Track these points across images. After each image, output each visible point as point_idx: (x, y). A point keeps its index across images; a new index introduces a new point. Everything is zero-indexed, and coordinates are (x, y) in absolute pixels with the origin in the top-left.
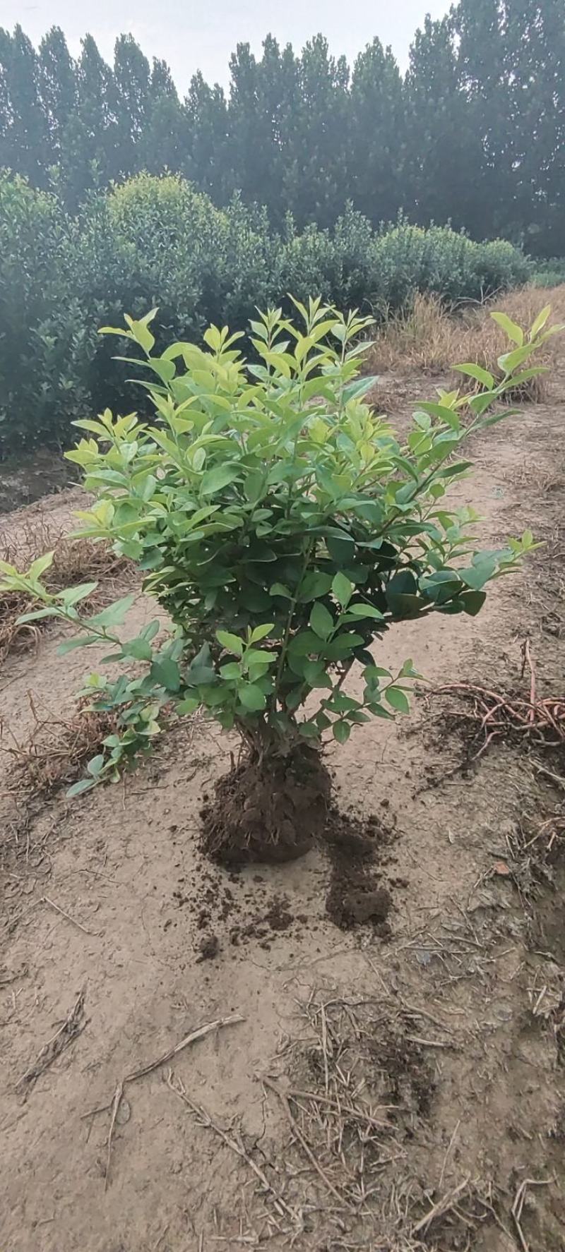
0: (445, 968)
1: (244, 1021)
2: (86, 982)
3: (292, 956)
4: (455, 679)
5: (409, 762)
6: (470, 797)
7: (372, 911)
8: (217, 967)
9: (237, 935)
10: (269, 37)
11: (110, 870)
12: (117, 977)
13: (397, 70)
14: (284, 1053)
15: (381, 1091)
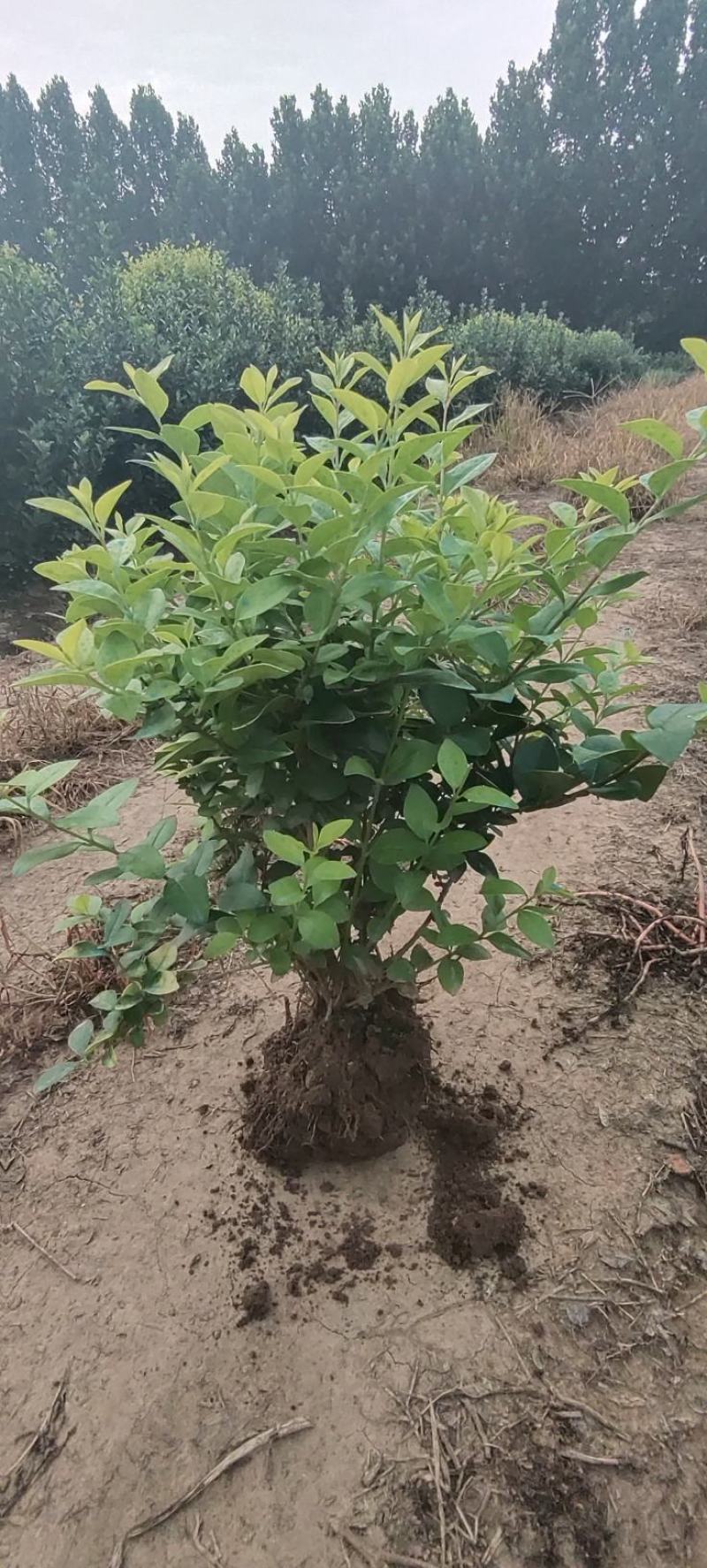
0: (610, 1329)
1: (310, 1428)
2: (70, 1364)
3: (380, 1313)
4: (591, 883)
5: (536, 1005)
6: (626, 1057)
7: (497, 1239)
8: (269, 1334)
9: (297, 1279)
10: (319, 88)
11: (110, 1174)
12: (119, 1354)
13: (475, 127)
14: (374, 1485)
15: (527, 1550)
